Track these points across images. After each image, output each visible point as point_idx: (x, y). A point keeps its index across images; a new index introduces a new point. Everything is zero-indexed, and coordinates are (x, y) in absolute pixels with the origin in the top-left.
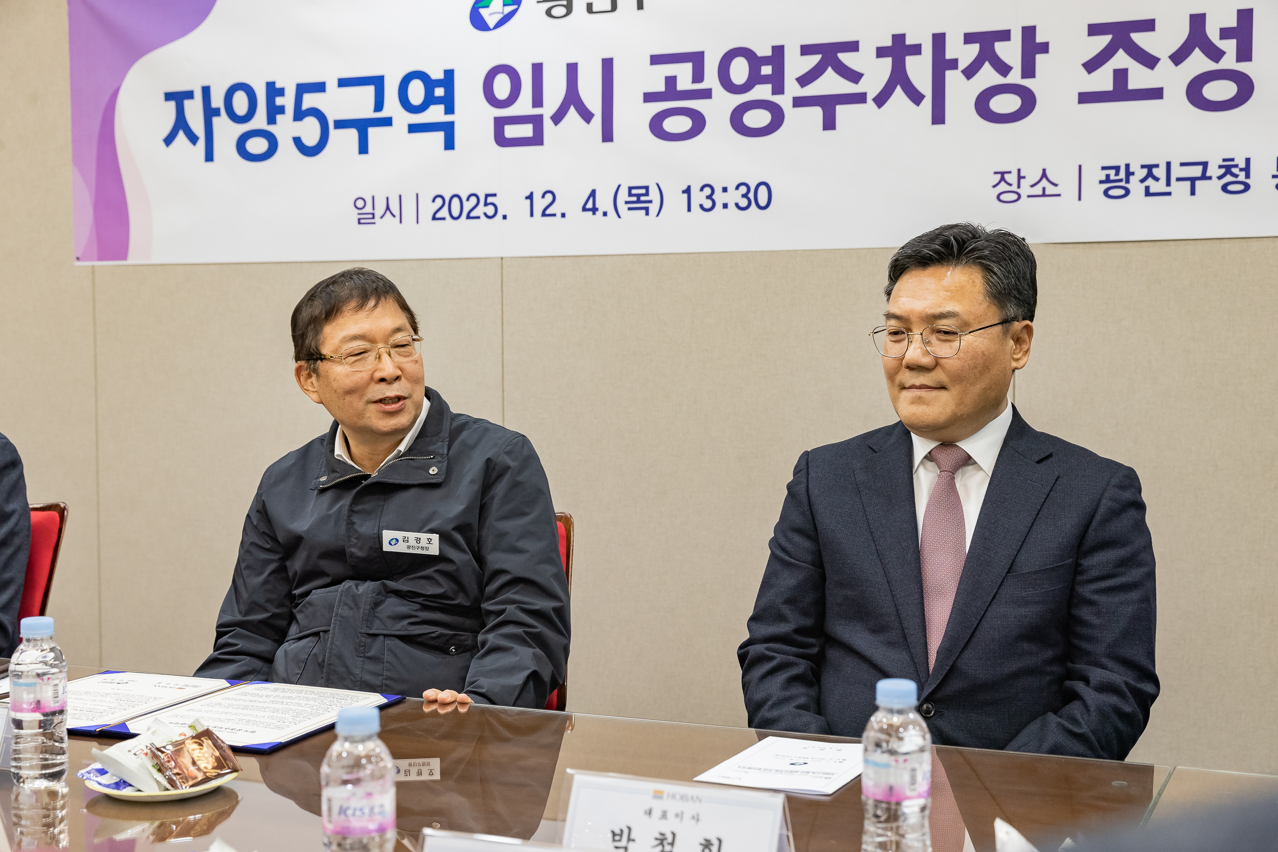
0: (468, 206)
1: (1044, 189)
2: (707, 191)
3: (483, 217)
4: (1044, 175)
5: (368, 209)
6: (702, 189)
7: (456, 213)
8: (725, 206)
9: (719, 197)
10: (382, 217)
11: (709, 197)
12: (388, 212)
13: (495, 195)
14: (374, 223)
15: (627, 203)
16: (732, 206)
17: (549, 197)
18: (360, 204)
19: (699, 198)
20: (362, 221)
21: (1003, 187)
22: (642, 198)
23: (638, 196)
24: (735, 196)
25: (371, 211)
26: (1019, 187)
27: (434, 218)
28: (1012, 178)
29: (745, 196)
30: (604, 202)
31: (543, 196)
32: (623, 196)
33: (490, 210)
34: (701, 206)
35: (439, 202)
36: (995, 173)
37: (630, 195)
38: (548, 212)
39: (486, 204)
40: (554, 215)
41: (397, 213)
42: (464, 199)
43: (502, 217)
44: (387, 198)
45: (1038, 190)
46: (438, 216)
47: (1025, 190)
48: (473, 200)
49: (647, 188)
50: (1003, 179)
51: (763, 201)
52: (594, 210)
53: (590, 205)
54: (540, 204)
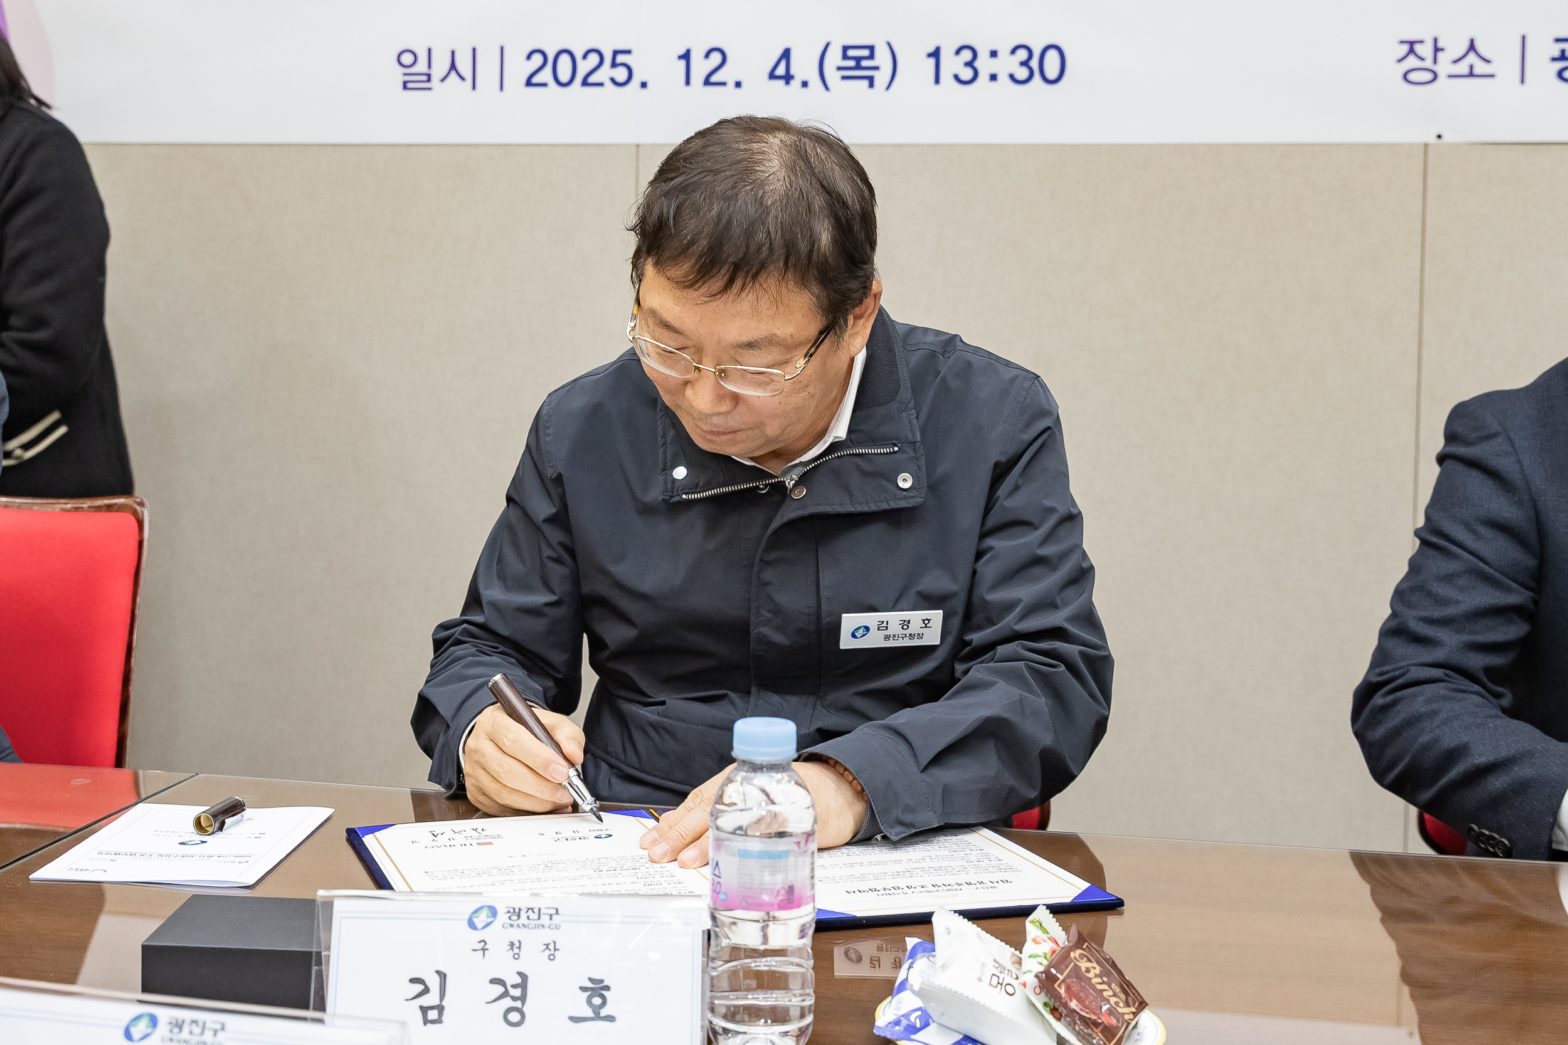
0: (584, 67)
1: (1471, 67)
2: (967, 55)
3: (608, 84)
4: (1472, 47)
5: (421, 66)
6: (958, 52)
7: (564, 76)
8: (993, 77)
9: (985, 65)
10: (442, 80)
11: (970, 64)
12: (453, 73)
13: (628, 52)
14: (430, 89)
15: (839, 68)
16: (1003, 78)
17: (716, 58)
18: (407, 59)
19: (952, 64)
20: (410, 85)
21: (1412, 62)
22: (864, 63)
23: (858, 59)
24: (1010, 64)
25: (425, 70)
26: (1435, 62)
27: (529, 83)
28: (1425, 50)
29: (1025, 64)
30: (803, 66)
31: (707, 55)
32: (834, 58)
33: (621, 74)
34: (956, 77)
35: (537, 59)
36: (1402, 42)
37: (845, 57)
38: (714, 78)
39: (614, 65)
40: (724, 84)
41: (468, 74)
42: (579, 56)
43: (639, 85)
44: (453, 53)
45: (1463, 68)
46: (535, 80)
47: (1444, 66)
48: (594, 59)
49: (871, 48)
50: (1412, 51)
51: (1052, 73)
52: (788, 78)
53: (781, 71)
54: (700, 67)
